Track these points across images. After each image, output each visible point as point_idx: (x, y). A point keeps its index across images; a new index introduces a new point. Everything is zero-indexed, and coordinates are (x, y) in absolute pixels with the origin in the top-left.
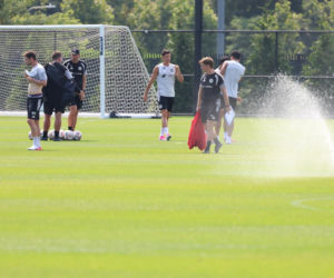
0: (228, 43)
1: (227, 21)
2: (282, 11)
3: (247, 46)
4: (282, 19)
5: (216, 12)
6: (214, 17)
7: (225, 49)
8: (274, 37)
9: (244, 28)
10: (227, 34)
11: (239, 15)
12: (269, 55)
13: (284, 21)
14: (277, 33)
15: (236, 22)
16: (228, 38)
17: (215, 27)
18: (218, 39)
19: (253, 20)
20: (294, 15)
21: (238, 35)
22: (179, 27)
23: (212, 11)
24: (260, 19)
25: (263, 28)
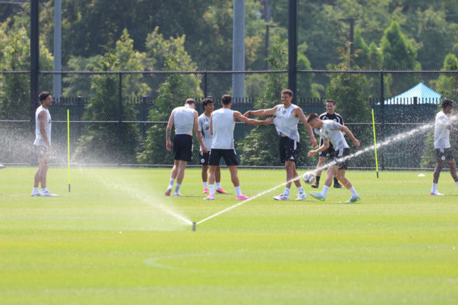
0: (65, 85)
1: (64, 61)
2: (125, 49)
3: (86, 88)
4: (125, 58)
5: (52, 51)
6: (50, 57)
7: (62, 91)
8: (117, 79)
9: (82, 68)
10: (64, 75)
11: (76, 55)
12: (112, 98)
13: (127, 61)
14: (120, 74)
15: (73, 62)
16: (65, 79)
17: (51, 68)
18: (54, 81)
19: (92, 59)
20: (138, 54)
21: (76, 76)
22: (14, 68)
23: (47, 50)
24: (100, 59)
25: (106, 68)
